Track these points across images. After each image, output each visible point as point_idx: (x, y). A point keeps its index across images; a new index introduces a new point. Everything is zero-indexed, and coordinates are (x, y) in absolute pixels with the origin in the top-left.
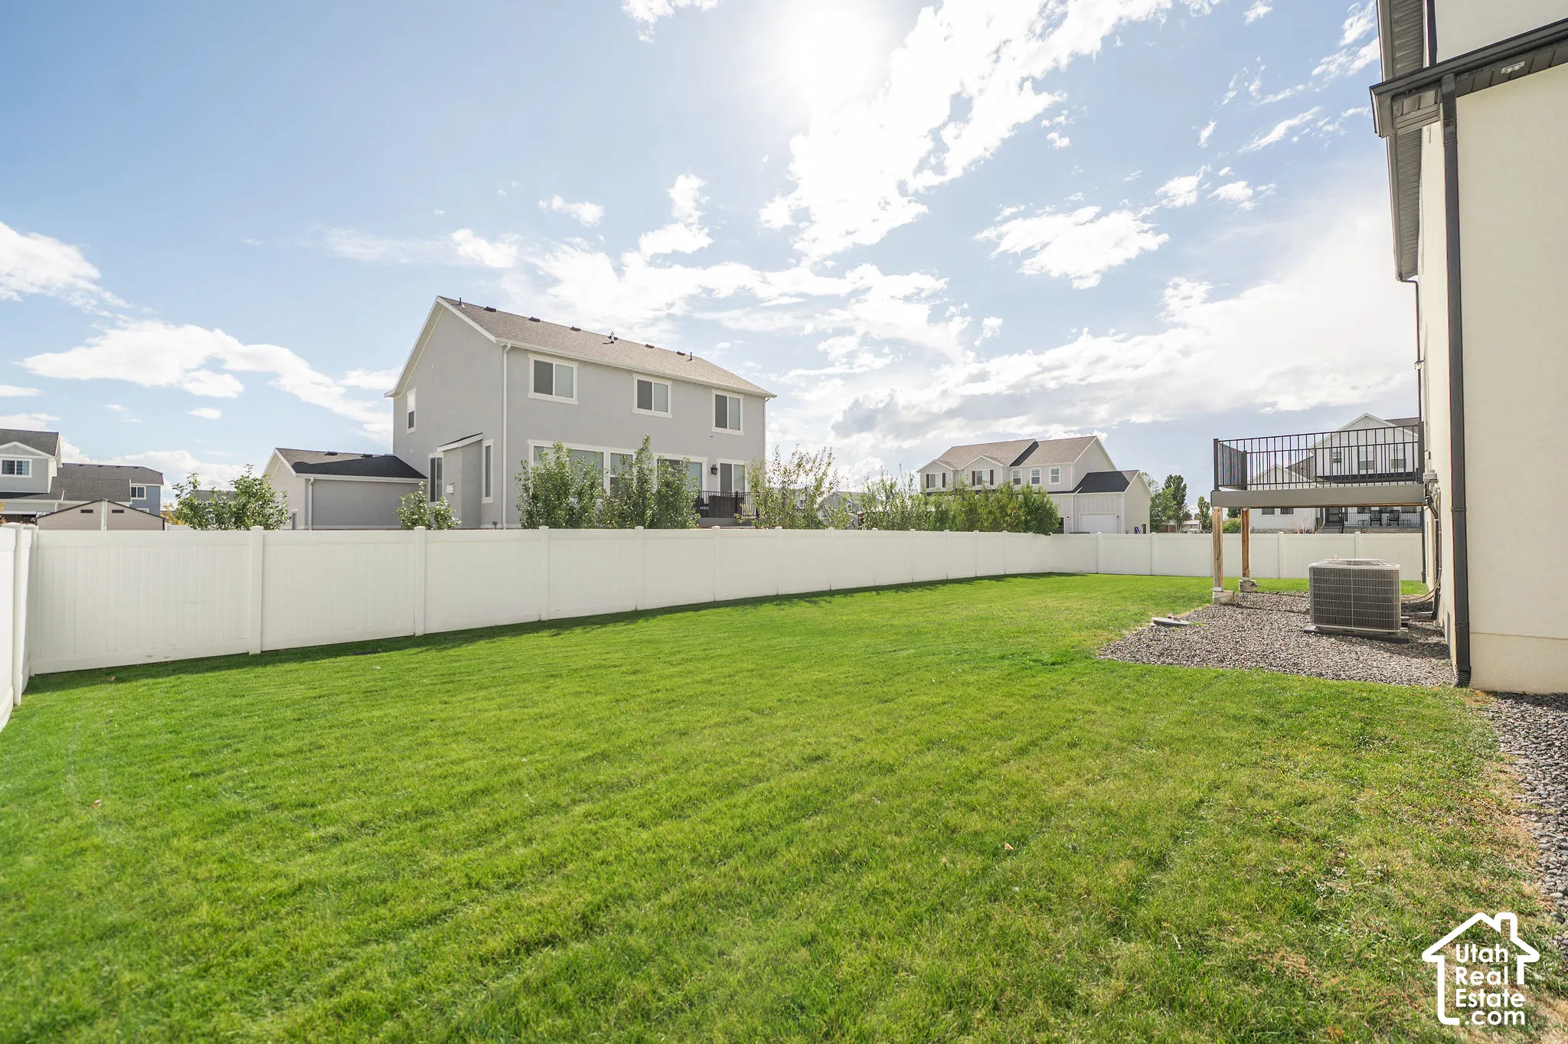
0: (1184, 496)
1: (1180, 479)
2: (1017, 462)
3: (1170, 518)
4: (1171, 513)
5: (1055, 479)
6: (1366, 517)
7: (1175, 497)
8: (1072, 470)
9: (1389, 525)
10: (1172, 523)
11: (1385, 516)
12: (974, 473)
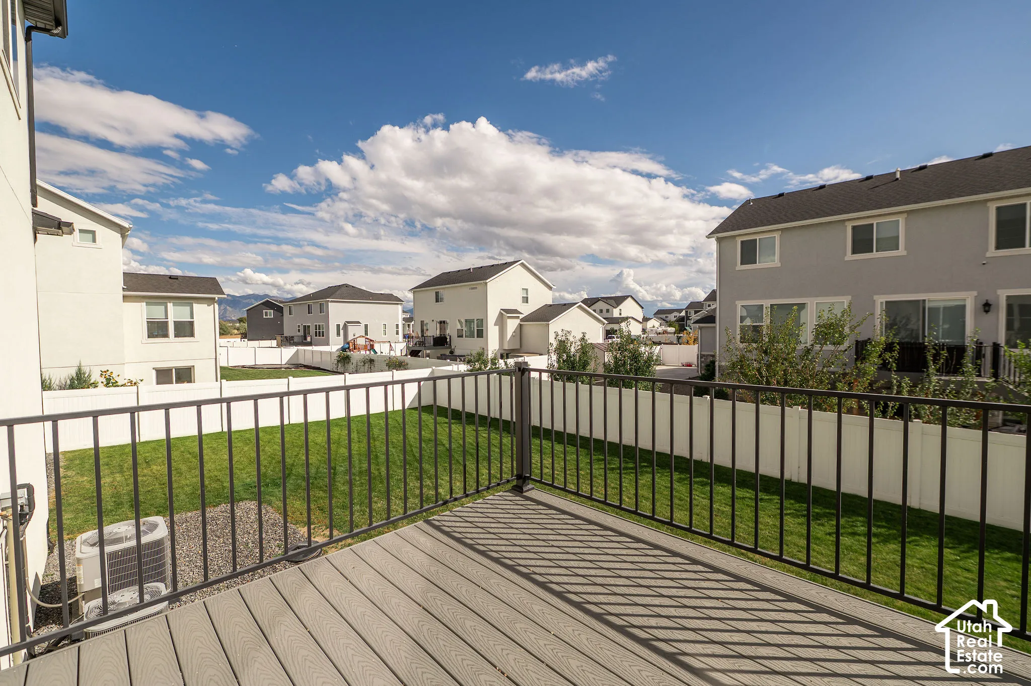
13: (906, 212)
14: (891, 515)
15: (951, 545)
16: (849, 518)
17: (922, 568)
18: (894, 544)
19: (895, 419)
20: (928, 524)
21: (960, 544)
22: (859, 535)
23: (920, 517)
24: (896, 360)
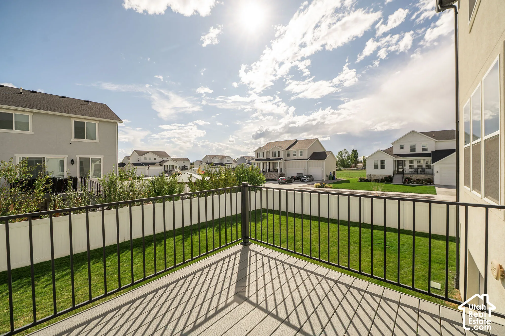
0: (357, 156)
1: (356, 151)
2: (288, 148)
3: (353, 163)
4: (353, 162)
5: (301, 155)
6: (412, 170)
7: (354, 156)
8: (307, 151)
9: (421, 174)
10: (354, 165)
11: (419, 170)
12: (273, 152)
13: (33, 112)
14: (66, 262)
15: (97, 261)
16: (48, 274)
17: (96, 275)
18: (78, 273)
19: (56, 216)
20: (83, 258)
21: (99, 259)
22: (60, 278)
23: (78, 257)
24: (51, 187)
